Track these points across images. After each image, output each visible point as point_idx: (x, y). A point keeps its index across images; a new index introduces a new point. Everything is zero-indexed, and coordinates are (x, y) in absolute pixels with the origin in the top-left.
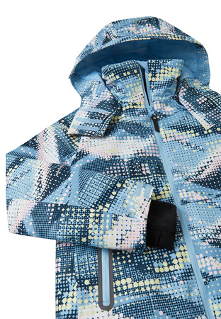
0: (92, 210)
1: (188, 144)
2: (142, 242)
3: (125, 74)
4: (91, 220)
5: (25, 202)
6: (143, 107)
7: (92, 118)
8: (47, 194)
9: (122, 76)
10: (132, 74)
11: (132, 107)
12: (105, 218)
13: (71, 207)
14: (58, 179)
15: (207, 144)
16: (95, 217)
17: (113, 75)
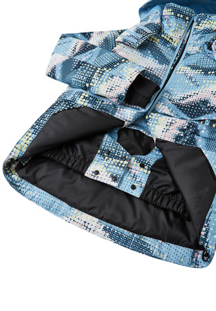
0: (99, 69)
1: (191, 78)
2: (124, 94)
3: (178, 15)
4: (96, 74)
5: (61, 56)
6: (175, 45)
7: (137, 32)
8: (77, 54)
9: (175, 15)
10: (184, 18)
11: (168, 39)
12: (106, 75)
13: (88, 64)
14: (87, 49)
15: (204, 81)
16: (99, 73)
17: (171, 10)
